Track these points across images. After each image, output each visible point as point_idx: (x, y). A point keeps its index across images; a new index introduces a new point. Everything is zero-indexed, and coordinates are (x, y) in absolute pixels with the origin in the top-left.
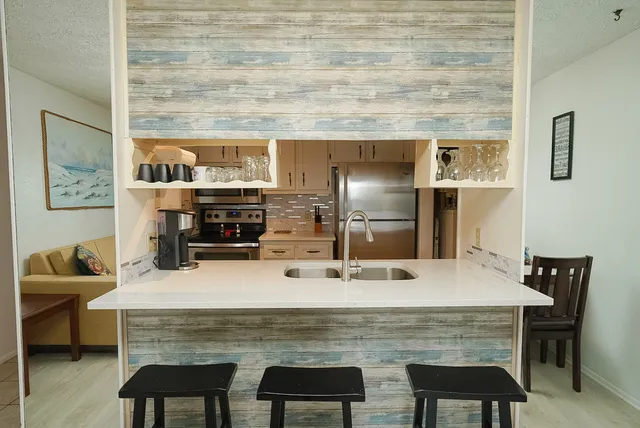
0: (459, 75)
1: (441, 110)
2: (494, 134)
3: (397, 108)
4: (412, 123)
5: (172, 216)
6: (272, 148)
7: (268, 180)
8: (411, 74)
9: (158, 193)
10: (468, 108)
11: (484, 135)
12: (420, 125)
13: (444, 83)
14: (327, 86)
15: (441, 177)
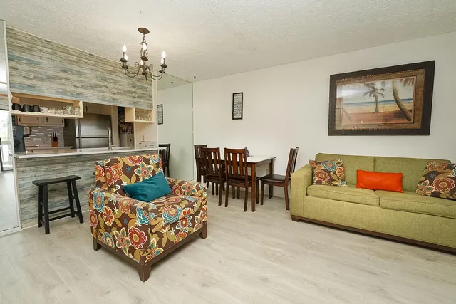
0: (140, 91)
1: (136, 100)
2: (149, 109)
3: (123, 97)
4: (128, 102)
6: (81, 104)
7: (80, 115)
10: (142, 101)
11: (146, 108)
12: (130, 103)
13: (136, 93)
15: (136, 119)
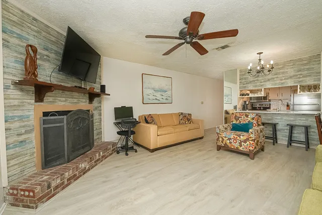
0: (305, 72)
1: (300, 79)
2: (316, 83)
3: (289, 81)
5: (245, 102)
7: (262, 95)
8: (292, 74)
9: (243, 98)
10: (308, 78)
11: (313, 83)
13: (301, 74)
14: (274, 78)
